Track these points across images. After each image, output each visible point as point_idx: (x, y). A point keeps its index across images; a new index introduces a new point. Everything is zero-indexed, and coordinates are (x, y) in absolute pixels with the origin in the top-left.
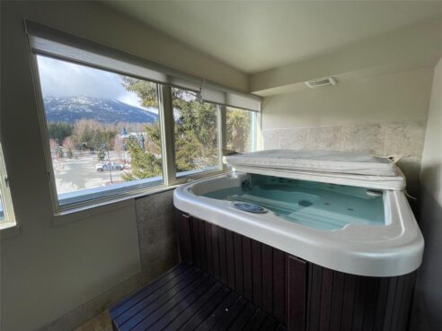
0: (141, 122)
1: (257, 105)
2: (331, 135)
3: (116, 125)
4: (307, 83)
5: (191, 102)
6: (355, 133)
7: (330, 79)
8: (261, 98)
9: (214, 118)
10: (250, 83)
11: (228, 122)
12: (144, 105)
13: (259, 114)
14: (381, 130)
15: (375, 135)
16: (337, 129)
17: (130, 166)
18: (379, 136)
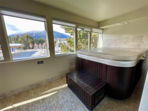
0: (63, 38)
1: (101, 31)
2: (126, 40)
3: (56, 39)
4: (117, 24)
5: (80, 31)
6: (134, 39)
7: (125, 22)
8: (103, 29)
9: (87, 36)
10: (99, 25)
11: (92, 37)
12: (66, 32)
13: (102, 34)
14: (143, 38)
15: (141, 40)
16: (128, 38)
17: (60, 52)
18: (142, 40)
